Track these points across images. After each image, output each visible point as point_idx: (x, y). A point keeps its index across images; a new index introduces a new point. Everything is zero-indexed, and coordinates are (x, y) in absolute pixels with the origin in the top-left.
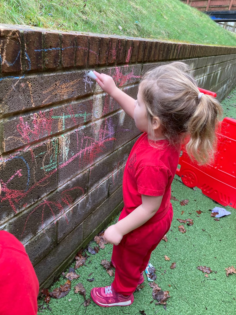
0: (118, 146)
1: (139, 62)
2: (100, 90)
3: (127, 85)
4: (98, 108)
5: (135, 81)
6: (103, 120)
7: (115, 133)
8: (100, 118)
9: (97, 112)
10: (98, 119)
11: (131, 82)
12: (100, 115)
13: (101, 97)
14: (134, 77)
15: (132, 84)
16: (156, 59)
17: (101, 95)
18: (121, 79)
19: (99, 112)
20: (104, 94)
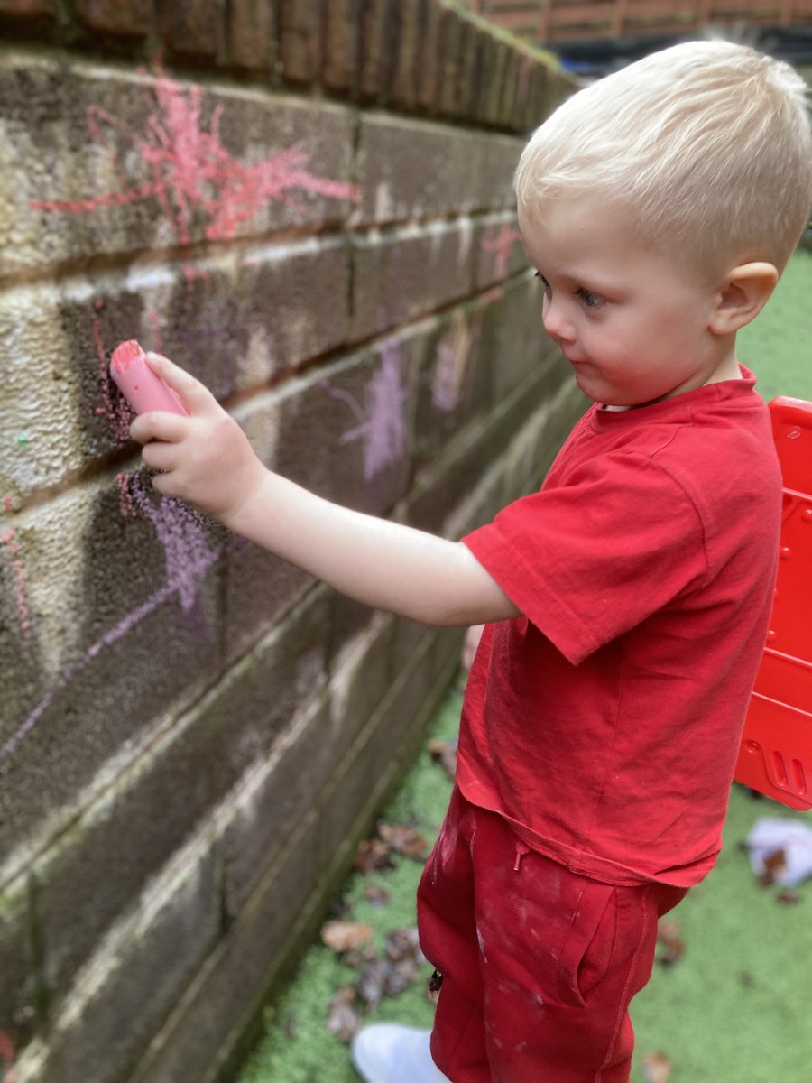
0: (249, 626)
1: (337, 94)
2: (28, 250)
3: (269, 237)
4: (25, 405)
5: (318, 215)
6: (92, 491)
7: (224, 555)
8: (64, 478)
9: (25, 435)
10: (54, 492)
11: (295, 214)
12: (56, 463)
13: (48, 311)
14: (314, 185)
15: (303, 232)
16: (427, 97)
17: (50, 295)
18: (218, 185)
19: (46, 433)
20: (81, 291)
